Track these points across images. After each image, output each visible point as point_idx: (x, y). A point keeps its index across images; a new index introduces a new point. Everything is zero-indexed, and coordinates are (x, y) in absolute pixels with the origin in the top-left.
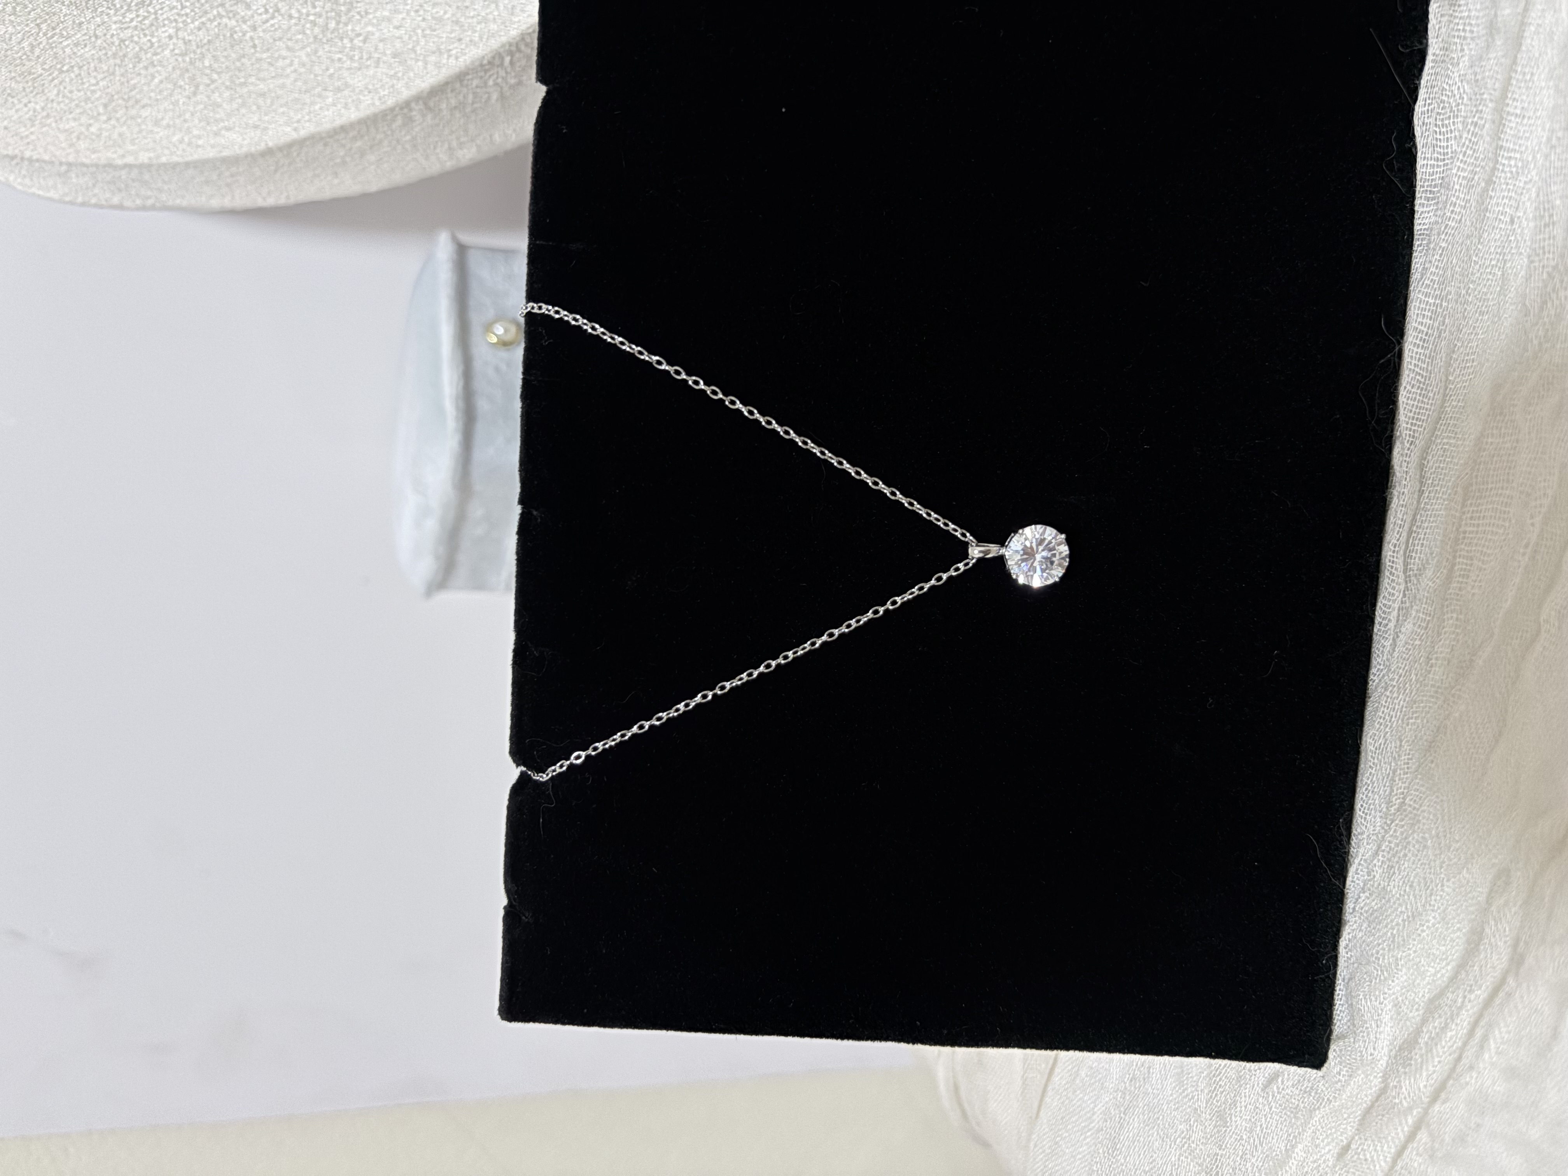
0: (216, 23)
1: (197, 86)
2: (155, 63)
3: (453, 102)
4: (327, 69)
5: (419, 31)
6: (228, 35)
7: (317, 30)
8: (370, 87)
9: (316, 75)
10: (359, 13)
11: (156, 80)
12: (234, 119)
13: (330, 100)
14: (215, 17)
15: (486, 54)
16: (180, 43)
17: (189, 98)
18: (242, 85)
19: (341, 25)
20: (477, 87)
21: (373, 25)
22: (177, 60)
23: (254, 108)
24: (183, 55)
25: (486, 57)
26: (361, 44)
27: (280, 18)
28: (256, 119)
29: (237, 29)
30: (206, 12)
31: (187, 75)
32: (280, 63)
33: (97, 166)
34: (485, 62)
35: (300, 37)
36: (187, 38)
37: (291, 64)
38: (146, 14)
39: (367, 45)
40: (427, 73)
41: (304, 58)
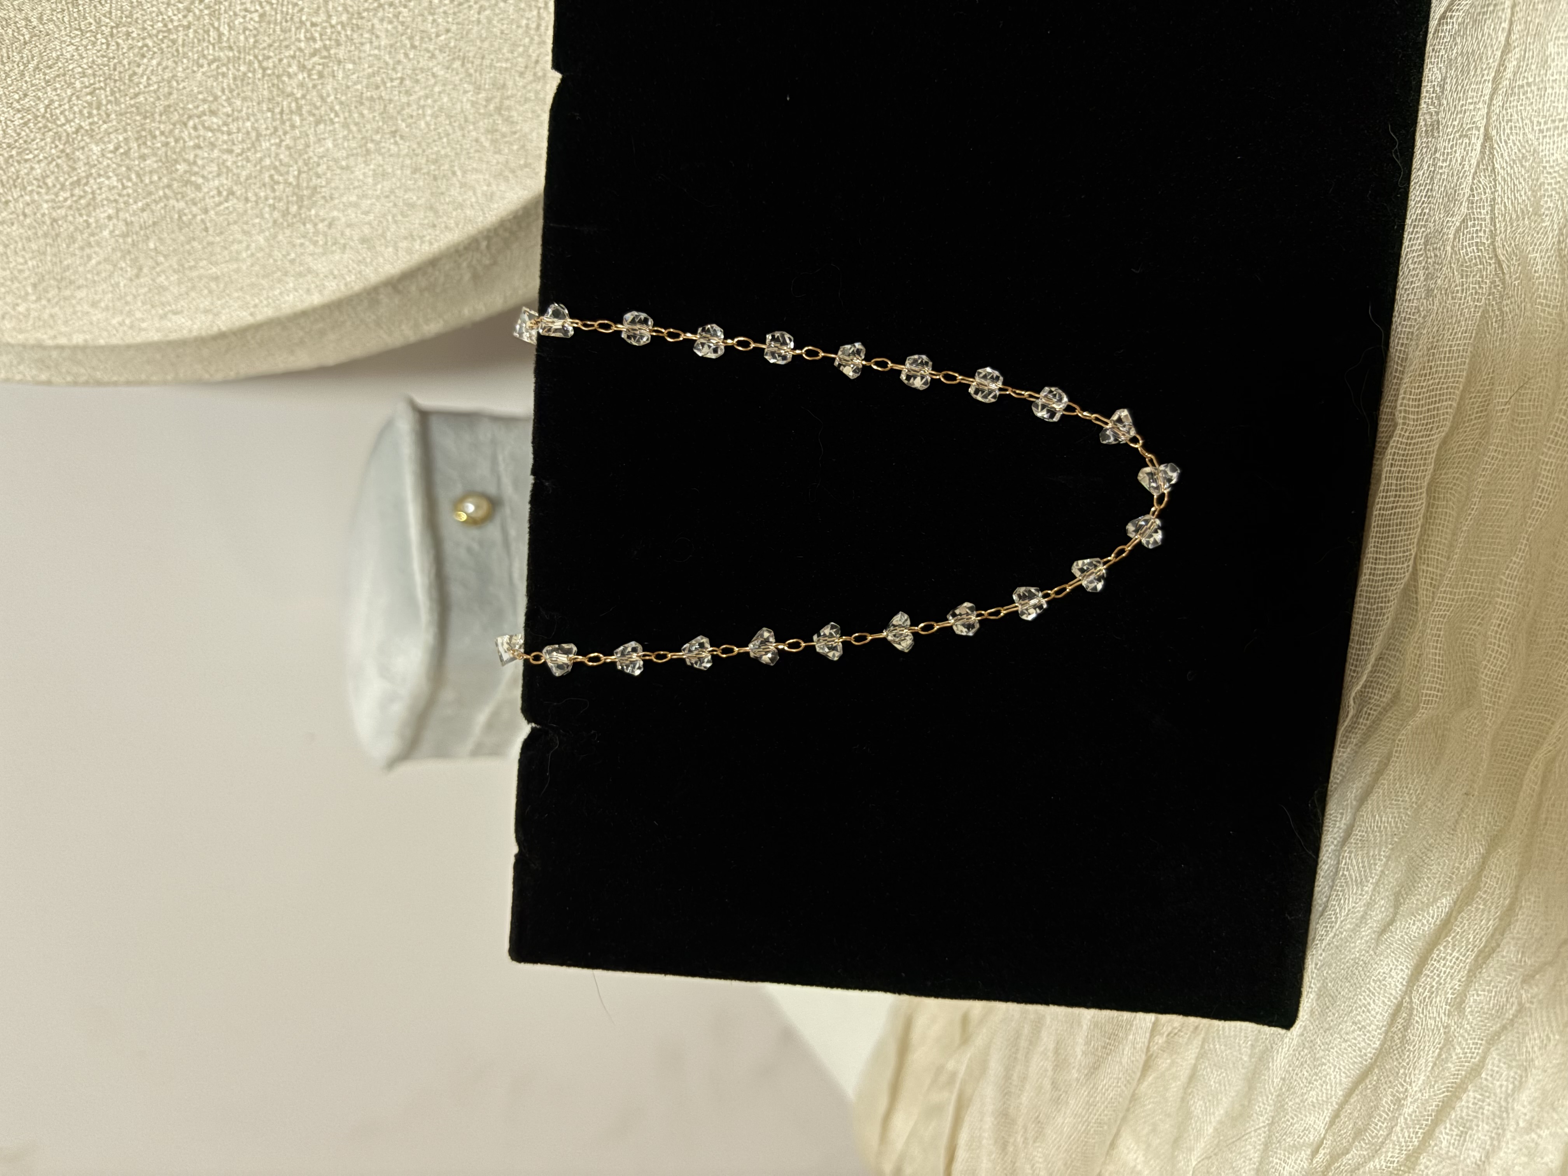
0: (162, 204)
1: (140, 269)
2: (93, 243)
3: (423, 284)
5: (390, 218)
6: (176, 216)
7: (276, 214)
8: (336, 272)
9: (275, 260)
10: (324, 197)
11: (93, 262)
12: (182, 303)
13: (291, 285)
14: (160, 198)
15: (462, 240)
16: (121, 224)
17: (131, 280)
18: (191, 268)
19: (303, 210)
20: (449, 270)
21: (338, 210)
22: (117, 241)
23: (206, 292)
24: (125, 236)
25: (461, 242)
26: (326, 229)
27: (235, 201)
28: (207, 303)
29: (186, 211)
30: (150, 193)
31: (128, 257)
32: (235, 247)
33: (24, 346)
34: (460, 247)
35: (257, 221)
36: (129, 220)
37: (248, 247)
38: (82, 193)
39: (332, 230)
40: (398, 258)
41: (262, 243)
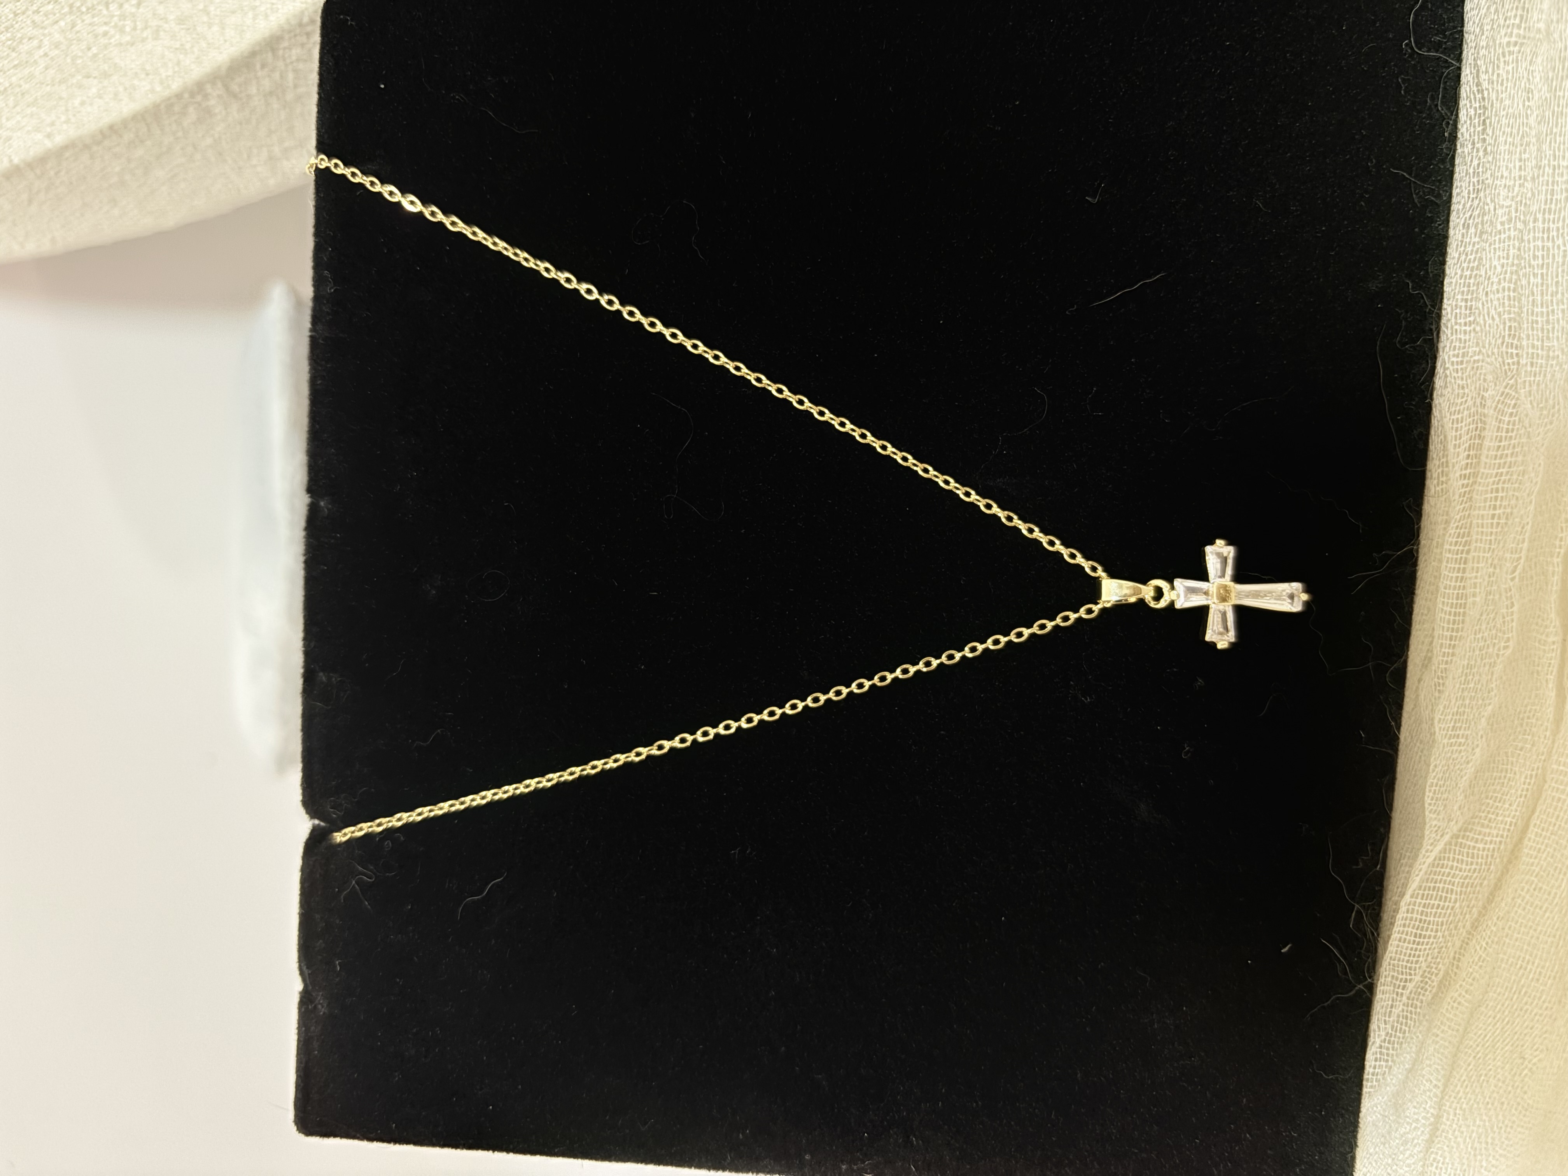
3: (267, 84)
4: (89, 49)
9: (74, 58)
15: (306, 9)
20: (298, 60)
25: (306, 13)
26: (133, 10)
34: (306, 20)
39: (141, 10)
40: (226, 41)
41: (57, 37)
